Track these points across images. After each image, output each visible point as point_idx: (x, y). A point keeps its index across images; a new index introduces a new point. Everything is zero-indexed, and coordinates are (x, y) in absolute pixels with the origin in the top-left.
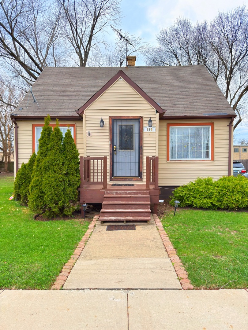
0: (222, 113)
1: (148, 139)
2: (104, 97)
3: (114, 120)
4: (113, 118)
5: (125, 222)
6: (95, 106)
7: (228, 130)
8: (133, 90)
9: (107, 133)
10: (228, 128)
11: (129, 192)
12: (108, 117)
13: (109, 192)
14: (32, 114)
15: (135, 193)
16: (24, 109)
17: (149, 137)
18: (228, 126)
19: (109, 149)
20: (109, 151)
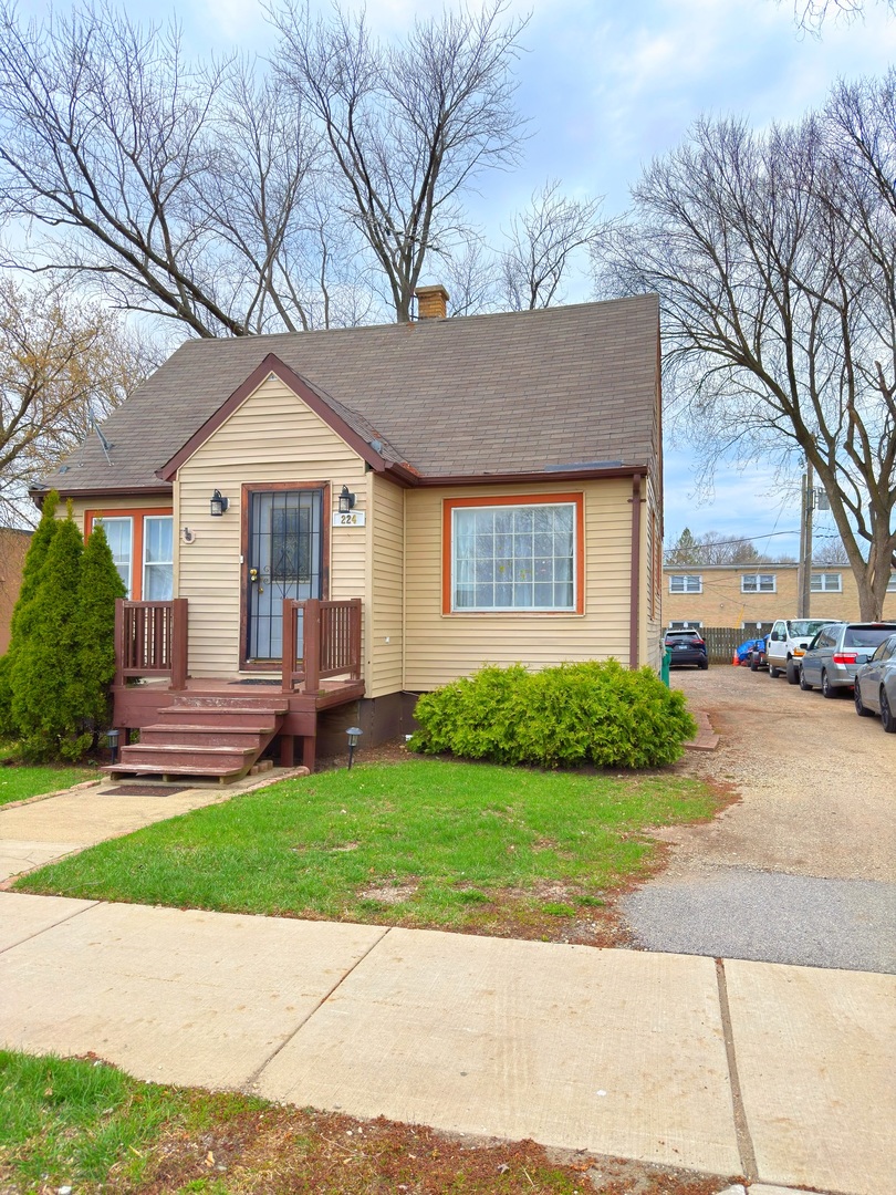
0: (606, 461)
1: (344, 549)
2: (229, 431)
3: (253, 494)
4: (251, 488)
5: (165, 778)
6: (209, 455)
7: (630, 516)
8: (306, 408)
9: (233, 532)
10: (630, 507)
11: (236, 702)
12: (239, 486)
13: (184, 699)
14: (86, 483)
15: (250, 704)
16: (71, 470)
17: (347, 540)
18: (629, 501)
19: (238, 577)
20: (238, 585)
